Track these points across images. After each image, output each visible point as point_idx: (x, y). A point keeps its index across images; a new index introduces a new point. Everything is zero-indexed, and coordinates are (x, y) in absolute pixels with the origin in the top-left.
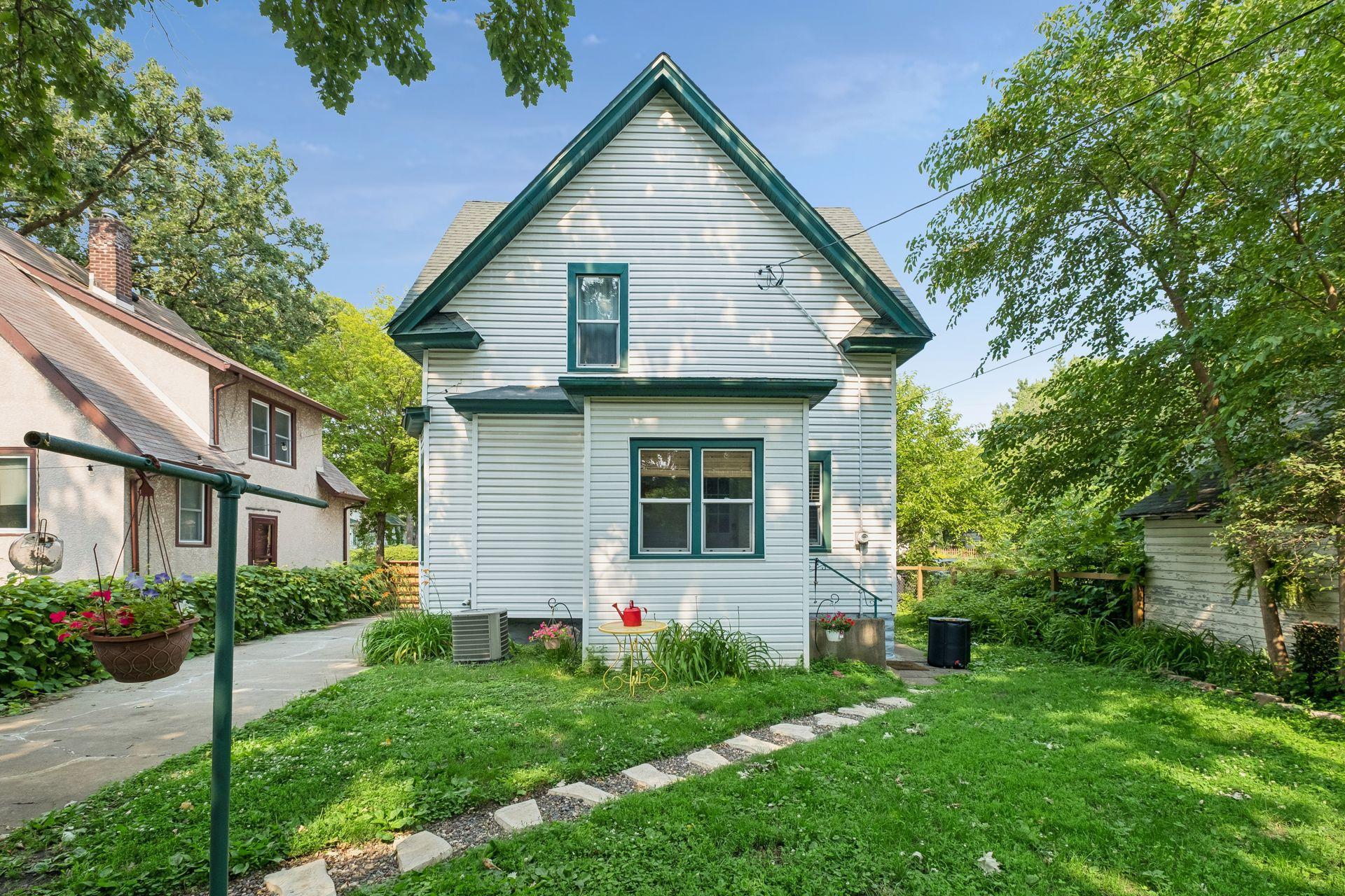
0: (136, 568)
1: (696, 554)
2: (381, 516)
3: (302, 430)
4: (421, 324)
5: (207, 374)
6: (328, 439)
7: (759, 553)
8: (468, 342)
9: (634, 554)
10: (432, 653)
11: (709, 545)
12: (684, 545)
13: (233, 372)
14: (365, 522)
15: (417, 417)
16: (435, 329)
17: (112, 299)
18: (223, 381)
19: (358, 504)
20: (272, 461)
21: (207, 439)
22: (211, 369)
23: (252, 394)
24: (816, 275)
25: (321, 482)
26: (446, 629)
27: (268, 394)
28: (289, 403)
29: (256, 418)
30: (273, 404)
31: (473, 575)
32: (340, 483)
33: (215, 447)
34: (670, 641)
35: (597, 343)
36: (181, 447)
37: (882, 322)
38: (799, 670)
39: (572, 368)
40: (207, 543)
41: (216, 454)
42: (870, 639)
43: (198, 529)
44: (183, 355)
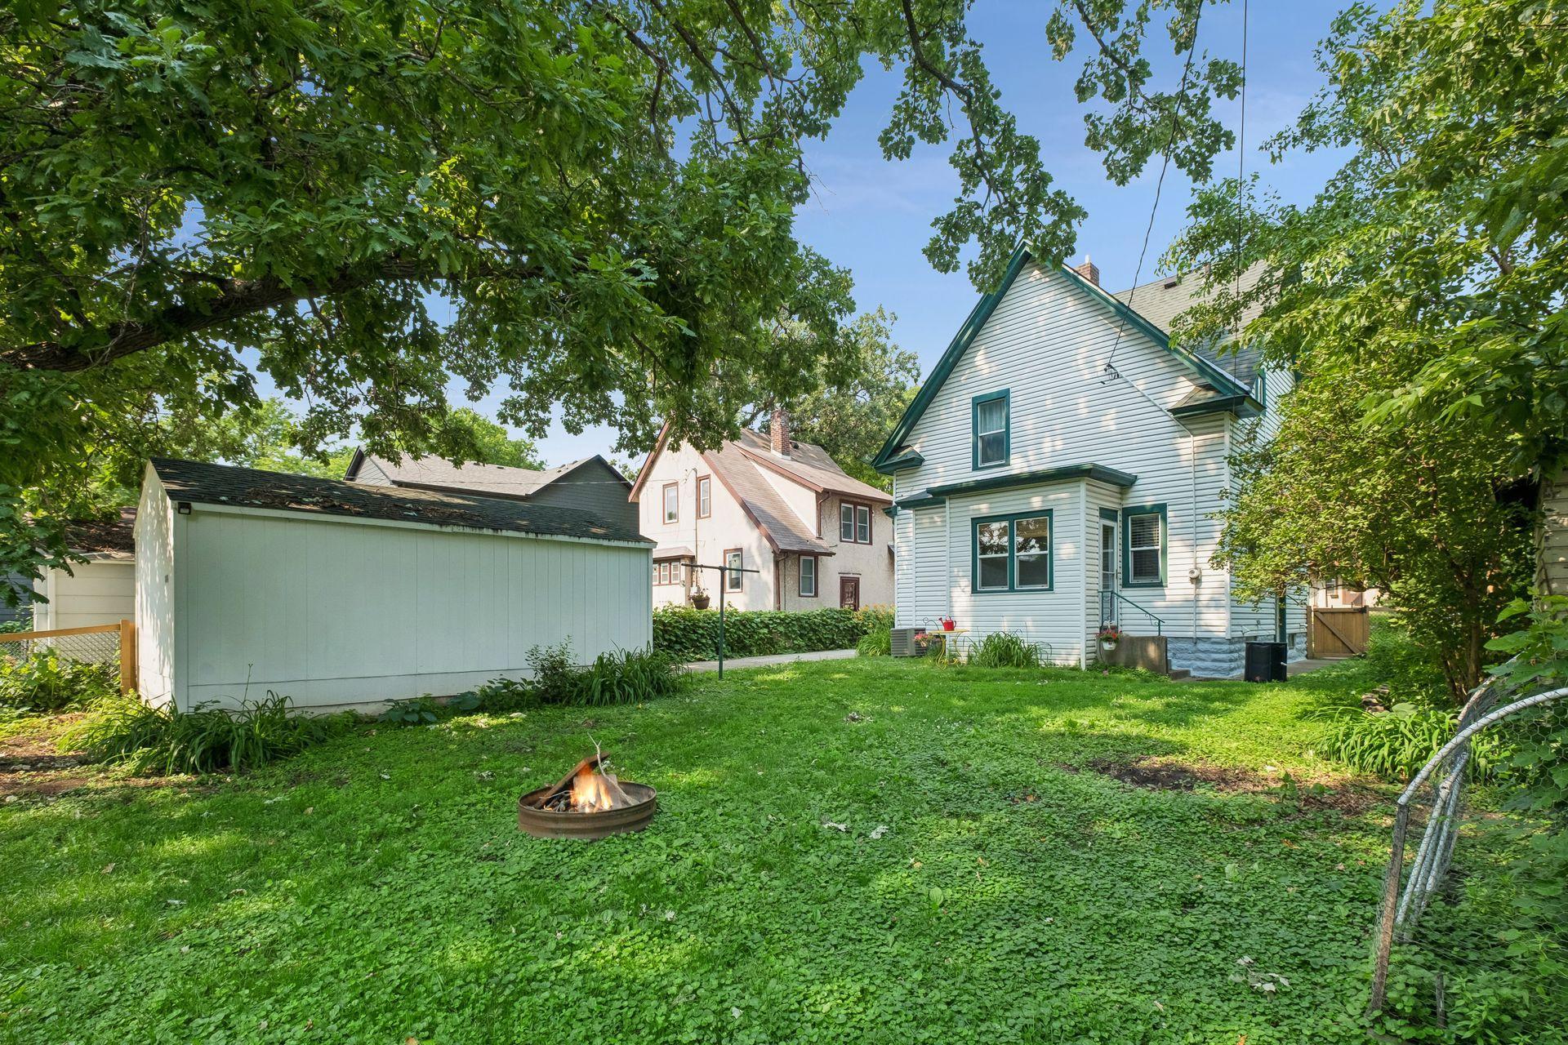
1: (1012, 590)
3: (876, 518)
4: (890, 456)
5: (814, 495)
7: (1051, 589)
8: (916, 462)
9: (974, 591)
11: (1022, 583)
12: (1004, 584)
13: (831, 492)
16: (896, 459)
17: (779, 458)
18: (825, 497)
20: (856, 542)
21: (814, 533)
22: (817, 492)
23: (842, 501)
27: (851, 499)
28: (867, 502)
29: (846, 515)
30: (856, 504)
31: (914, 609)
33: (819, 538)
35: (994, 448)
36: (801, 541)
37: (1207, 387)
38: (1074, 669)
39: (975, 468)
40: (816, 595)
41: (819, 542)
42: (1152, 651)
43: (810, 586)
44: (804, 486)
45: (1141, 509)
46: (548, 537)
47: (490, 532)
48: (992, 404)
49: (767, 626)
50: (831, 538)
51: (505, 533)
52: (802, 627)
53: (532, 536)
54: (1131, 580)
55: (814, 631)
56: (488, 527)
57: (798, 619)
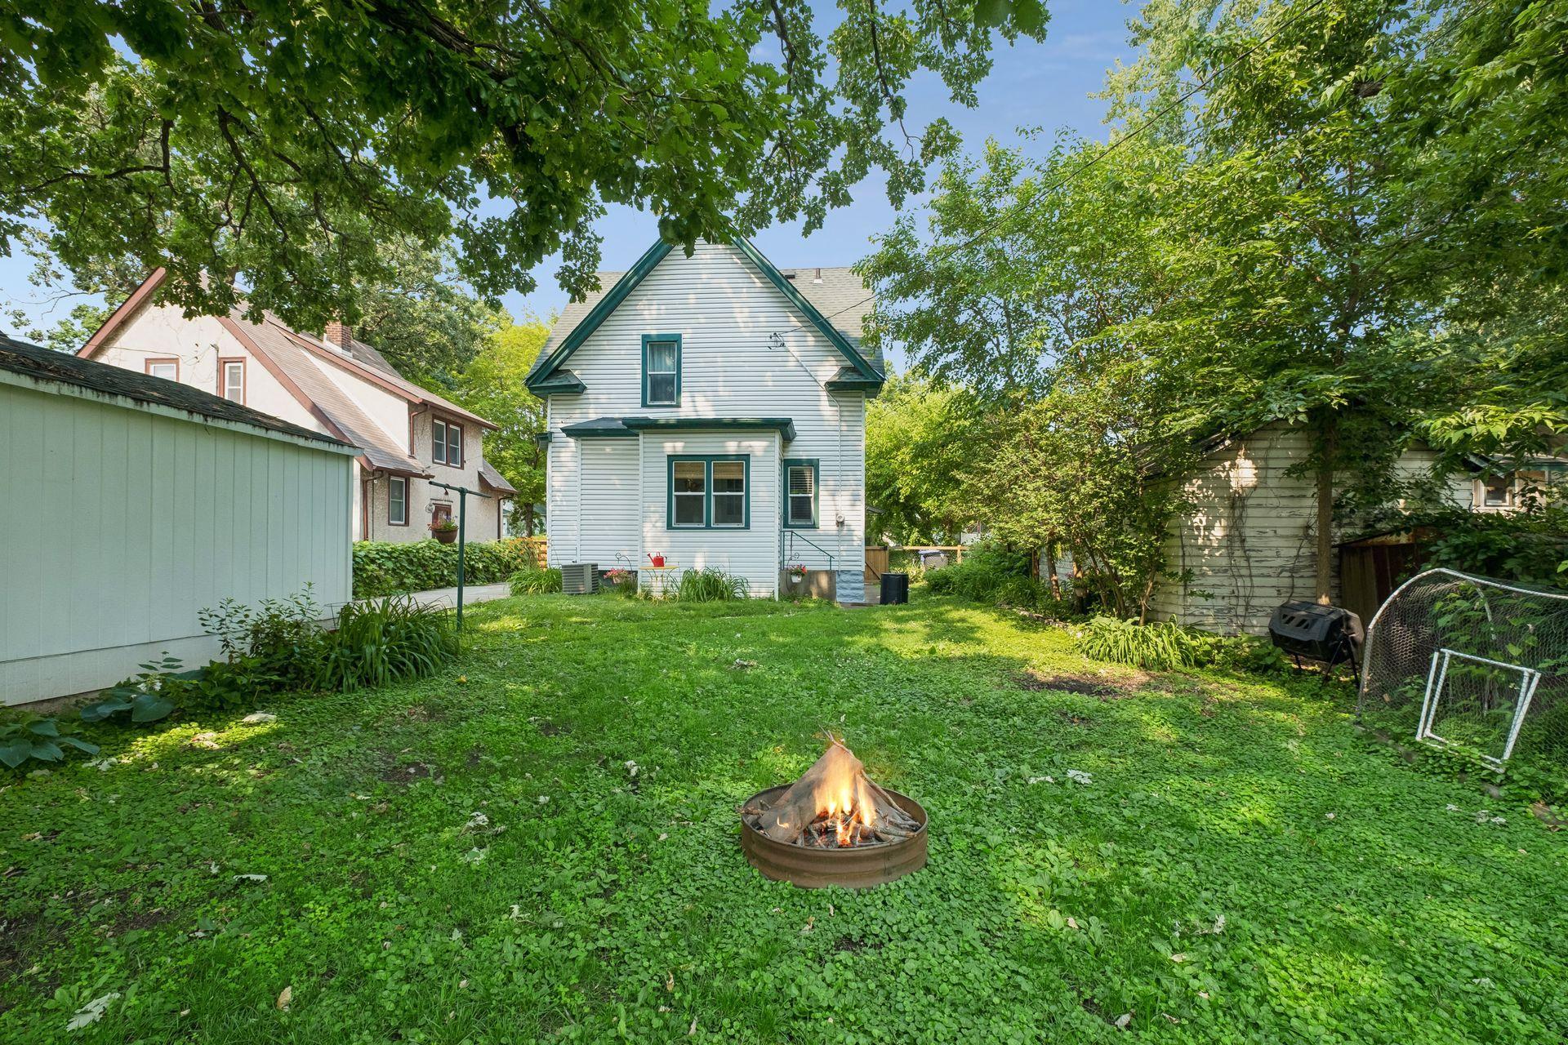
0: (366, 538)
1: (708, 527)
2: (529, 506)
3: (468, 440)
4: (546, 379)
5: (405, 406)
6: (486, 441)
7: (747, 527)
8: (577, 389)
9: (669, 527)
10: (550, 590)
11: (717, 521)
12: (701, 521)
13: (425, 404)
14: (516, 512)
15: (545, 438)
16: (555, 383)
17: (338, 350)
18: (419, 410)
19: (509, 496)
20: (447, 464)
21: (407, 451)
22: (410, 402)
23: (435, 417)
24: (811, 339)
25: (482, 480)
26: (559, 576)
27: (444, 415)
28: (459, 421)
29: (437, 433)
30: (448, 422)
31: (578, 543)
32: (496, 480)
33: (411, 457)
34: (690, 578)
35: (661, 389)
36: (393, 458)
37: (853, 370)
38: (770, 599)
39: (644, 405)
40: (407, 523)
41: (411, 461)
42: (824, 581)
43: (401, 514)
44: (391, 392)
45: (798, 462)
46: (222, 424)
47: (129, 404)
48: (661, 346)
49: (373, 561)
50: (423, 460)
51: (154, 409)
52: (411, 562)
53: (198, 419)
54: (790, 522)
55: (423, 566)
56: (125, 395)
57: (407, 552)
